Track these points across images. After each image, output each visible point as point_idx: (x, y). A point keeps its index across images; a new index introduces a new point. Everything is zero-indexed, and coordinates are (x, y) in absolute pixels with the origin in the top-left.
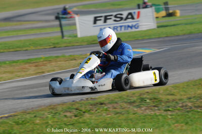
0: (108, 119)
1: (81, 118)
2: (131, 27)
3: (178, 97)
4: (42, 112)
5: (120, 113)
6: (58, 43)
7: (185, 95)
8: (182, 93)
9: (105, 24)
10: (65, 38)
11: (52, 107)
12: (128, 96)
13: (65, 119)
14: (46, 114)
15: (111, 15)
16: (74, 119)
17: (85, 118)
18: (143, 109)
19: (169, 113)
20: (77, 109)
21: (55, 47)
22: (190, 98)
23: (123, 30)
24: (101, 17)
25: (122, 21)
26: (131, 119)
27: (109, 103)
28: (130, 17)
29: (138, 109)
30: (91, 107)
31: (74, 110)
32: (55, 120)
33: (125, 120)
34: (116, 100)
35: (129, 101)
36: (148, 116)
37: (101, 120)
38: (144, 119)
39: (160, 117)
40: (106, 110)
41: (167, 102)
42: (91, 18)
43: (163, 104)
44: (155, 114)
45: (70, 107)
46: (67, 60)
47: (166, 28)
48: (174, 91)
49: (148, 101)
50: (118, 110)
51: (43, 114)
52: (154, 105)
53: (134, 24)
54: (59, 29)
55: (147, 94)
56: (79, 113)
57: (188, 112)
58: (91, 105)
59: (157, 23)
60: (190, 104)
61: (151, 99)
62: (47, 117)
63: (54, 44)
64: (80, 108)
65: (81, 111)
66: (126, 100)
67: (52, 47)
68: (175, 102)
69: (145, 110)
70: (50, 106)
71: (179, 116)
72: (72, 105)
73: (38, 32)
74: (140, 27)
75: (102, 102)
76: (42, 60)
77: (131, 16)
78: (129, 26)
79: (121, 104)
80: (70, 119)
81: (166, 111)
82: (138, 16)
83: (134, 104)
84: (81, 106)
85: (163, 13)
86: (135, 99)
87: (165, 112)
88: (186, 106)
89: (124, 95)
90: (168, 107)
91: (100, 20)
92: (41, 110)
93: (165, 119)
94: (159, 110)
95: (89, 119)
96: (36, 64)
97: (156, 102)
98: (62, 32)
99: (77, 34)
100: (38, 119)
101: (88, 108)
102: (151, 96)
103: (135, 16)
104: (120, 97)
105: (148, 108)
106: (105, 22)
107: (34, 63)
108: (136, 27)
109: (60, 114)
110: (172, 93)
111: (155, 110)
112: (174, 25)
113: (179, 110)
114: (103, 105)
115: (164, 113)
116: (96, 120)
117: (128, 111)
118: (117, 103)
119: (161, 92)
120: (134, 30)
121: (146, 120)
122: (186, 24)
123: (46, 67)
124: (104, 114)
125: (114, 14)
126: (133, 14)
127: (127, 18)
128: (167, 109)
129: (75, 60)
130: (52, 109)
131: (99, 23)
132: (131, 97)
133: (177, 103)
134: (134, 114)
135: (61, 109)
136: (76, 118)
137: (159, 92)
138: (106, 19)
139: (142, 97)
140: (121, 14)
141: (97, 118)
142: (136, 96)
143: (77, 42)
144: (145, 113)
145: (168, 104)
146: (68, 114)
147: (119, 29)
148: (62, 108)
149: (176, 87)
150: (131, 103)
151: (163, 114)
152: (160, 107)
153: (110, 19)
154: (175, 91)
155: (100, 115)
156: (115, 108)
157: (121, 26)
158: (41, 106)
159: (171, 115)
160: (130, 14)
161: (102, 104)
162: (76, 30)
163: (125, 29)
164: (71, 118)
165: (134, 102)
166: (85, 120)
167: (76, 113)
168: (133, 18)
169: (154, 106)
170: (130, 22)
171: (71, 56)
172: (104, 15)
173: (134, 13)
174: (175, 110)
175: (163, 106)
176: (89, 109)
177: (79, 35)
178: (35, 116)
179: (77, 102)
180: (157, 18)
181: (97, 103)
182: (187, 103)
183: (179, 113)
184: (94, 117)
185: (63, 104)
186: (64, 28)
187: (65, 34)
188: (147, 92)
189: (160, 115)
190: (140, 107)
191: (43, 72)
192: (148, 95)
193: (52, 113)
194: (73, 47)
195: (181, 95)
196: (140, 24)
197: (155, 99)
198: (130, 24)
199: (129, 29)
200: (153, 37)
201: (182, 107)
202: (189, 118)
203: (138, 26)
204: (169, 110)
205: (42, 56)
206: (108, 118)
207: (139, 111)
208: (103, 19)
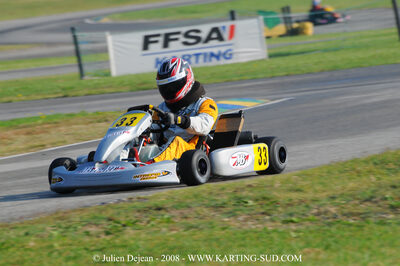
0: (172, 239)
1: (117, 236)
2: (217, 57)
3: (310, 195)
4: (40, 226)
5: (196, 227)
6: (72, 88)
7: (324, 191)
8: (318, 187)
9: (166, 50)
10: (86, 78)
11: (60, 215)
12: (211, 193)
13: (87, 239)
14: (48, 228)
15: (178, 33)
16: (104, 240)
17: (126, 237)
18: (241, 218)
19: (293, 227)
20: (110, 219)
21: (66, 96)
22: (333, 198)
23: (201, 62)
24: (158, 35)
25: (200, 45)
26: (217, 240)
27: (174, 208)
28: (214, 35)
29: (232, 219)
30: (137, 214)
31: (104, 222)
32: (66, 241)
33: (205, 241)
34: (188, 201)
35: (213, 204)
36: (251, 234)
37: (156, 241)
38: (243, 239)
39: (274, 235)
40: (168, 221)
41: (288, 205)
42: (137, 38)
43: (280, 209)
44: (265, 229)
45: (97, 214)
46: (91, 122)
47: (287, 58)
48: (302, 184)
49: (251, 203)
50: (192, 222)
51: (44, 230)
52: (262, 211)
53: (223, 50)
54: (74, 60)
55: (249, 189)
56: (115, 227)
57: (329, 224)
58: (139, 211)
59: (269, 48)
60: (333, 210)
61: (256, 200)
62: (51, 236)
63: (64, 89)
64: (116, 217)
65: (118, 223)
66: (206, 202)
67: (60, 95)
68: (304, 204)
69: (246, 220)
70: (57, 213)
71: (311, 232)
72: (101, 211)
73: (31, 65)
74: (235, 56)
75: (160, 205)
76: (40, 121)
77: (217, 34)
78: (212, 55)
79: (198, 209)
80: (96, 239)
81: (286, 222)
82: (232, 35)
83: (224, 210)
84: (119, 214)
85: (281, 29)
86: (225, 198)
87: (285, 226)
88: (326, 212)
89: (204, 191)
90: (291, 215)
91: (156, 42)
92: (38, 222)
93: (284, 238)
94: (272, 221)
95: (134, 239)
96: (29, 129)
97: (267, 205)
98: (80, 66)
99: (109, 69)
100: (33, 238)
101: (133, 216)
102: (256, 194)
103: (226, 35)
104: (196, 196)
105: (251, 217)
106: (166, 45)
107: (24, 127)
108: (227, 55)
109: (76, 229)
110: (298, 187)
111: (266, 221)
112: (302, 53)
113: (311, 221)
114: (162, 212)
115: (283, 228)
116: (147, 240)
117: (211, 223)
118: (189, 207)
119: (277, 185)
120: (223, 61)
121: (247, 240)
122: (326, 50)
123: (48, 136)
124: (164, 229)
125: (184, 30)
126: (222, 31)
127: (209, 38)
128: (289, 218)
129: (106, 121)
130: (61, 219)
132: (218, 195)
133: (307, 206)
134: (224, 229)
135: (78, 219)
136: (108, 238)
137: (271, 186)
138: (167, 40)
139: (239, 194)
140: (198, 31)
141: (149, 237)
142: (227, 194)
143: (111, 87)
144: (245, 228)
145: (290, 210)
146: (93, 230)
147: (193, 59)
148: (81, 218)
149: (305, 174)
150: (218, 207)
151: (281, 230)
152: (275, 214)
153: (176, 39)
154: (304, 183)
155: (156, 232)
156: (186, 218)
157: (197, 55)
158: (38, 214)
159: (295, 231)
160: (215, 30)
161: (159, 209)
162: (108, 62)
163: (205, 61)
164: (99, 237)
165: (223, 205)
166: (125, 241)
167: (109, 227)
168: (220, 38)
169: (263, 213)
170: (214, 47)
171: (97, 113)
172: (163, 32)
173: (224, 27)
174: (304, 220)
175: (280, 213)
176: (134, 219)
177: (114, 72)
178: (27, 234)
179: (109, 206)
180: (268, 37)
181: (150, 208)
182: (328, 208)
183: (313, 227)
184: (143, 236)
185: (84, 208)
186: (85, 59)
187: (86, 69)
188: (250, 186)
189: (274, 231)
190: (235, 216)
191: (43, 146)
192: (251, 191)
193: (60, 227)
194: (102, 96)
195: (316, 191)
196: (235, 51)
197: (264, 198)
198: (215, 51)
199: (214, 59)
200: (260, 76)
201: (318, 214)
202: (332, 236)
203: (231, 54)
204: (292, 222)
205: (41, 113)
206: (171, 236)
207: (234, 224)
208: (161, 39)
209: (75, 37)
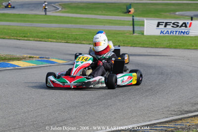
15: (171, 23)
24: (163, 22)
25: (178, 28)
42: (156, 22)
53: (186, 31)
77: (185, 25)
78: (182, 32)
82: (190, 26)
91: (162, 25)
103: (188, 26)
106: (165, 26)
125: (173, 22)
126: (187, 24)
127: (182, 26)
131: (160, 27)
138: (166, 24)
140: (178, 23)
147: (174, 33)
153: (170, 25)
157: (176, 32)
160: (184, 23)
168: (186, 26)
170: (183, 29)
172: (165, 21)
187: (135, 29)
196: (191, 32)
199: (182, 34)
208: (164, 24)
209: (133, 19)
